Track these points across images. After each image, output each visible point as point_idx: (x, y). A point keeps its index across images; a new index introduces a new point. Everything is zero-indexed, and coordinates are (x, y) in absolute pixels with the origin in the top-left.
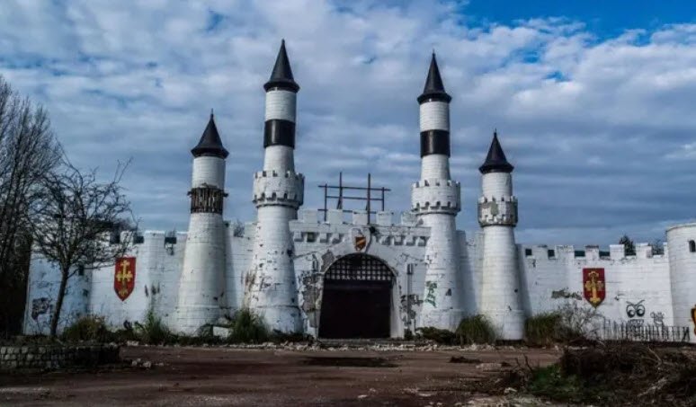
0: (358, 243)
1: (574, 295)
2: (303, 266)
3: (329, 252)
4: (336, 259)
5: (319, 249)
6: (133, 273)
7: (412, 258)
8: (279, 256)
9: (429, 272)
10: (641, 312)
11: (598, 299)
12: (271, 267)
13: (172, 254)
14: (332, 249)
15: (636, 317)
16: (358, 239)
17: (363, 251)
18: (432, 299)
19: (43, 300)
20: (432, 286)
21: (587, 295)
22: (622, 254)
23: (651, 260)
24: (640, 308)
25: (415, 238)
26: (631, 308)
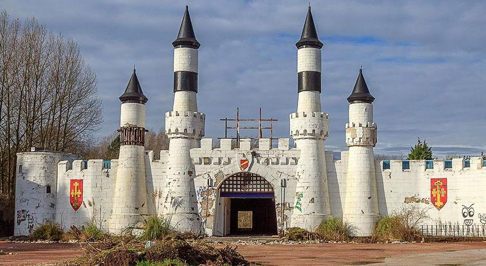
0: (242, 164)
1: (423, 200)
2: (200, 183)
3: (220, 172)
4: (225, 177)
5: (213, 169)
6: (82, 191)
7: (285, 174)
8: (182, 176)
9: (298, 185)
10: (471, 214)
11: (442, 204)
12: (175, 184)
13: (108, 176)
14: (222, 170)
15: (468, 218)
16: (242, 161)
17: (247, 170)
18: (299, 206)
19: (23, 211)
20: (300, 196)
21: (434, 200)
22: (460, 167)
23: (480, 171)
24: (471, 210)
25: (287, 159)
26: (465, 210)
